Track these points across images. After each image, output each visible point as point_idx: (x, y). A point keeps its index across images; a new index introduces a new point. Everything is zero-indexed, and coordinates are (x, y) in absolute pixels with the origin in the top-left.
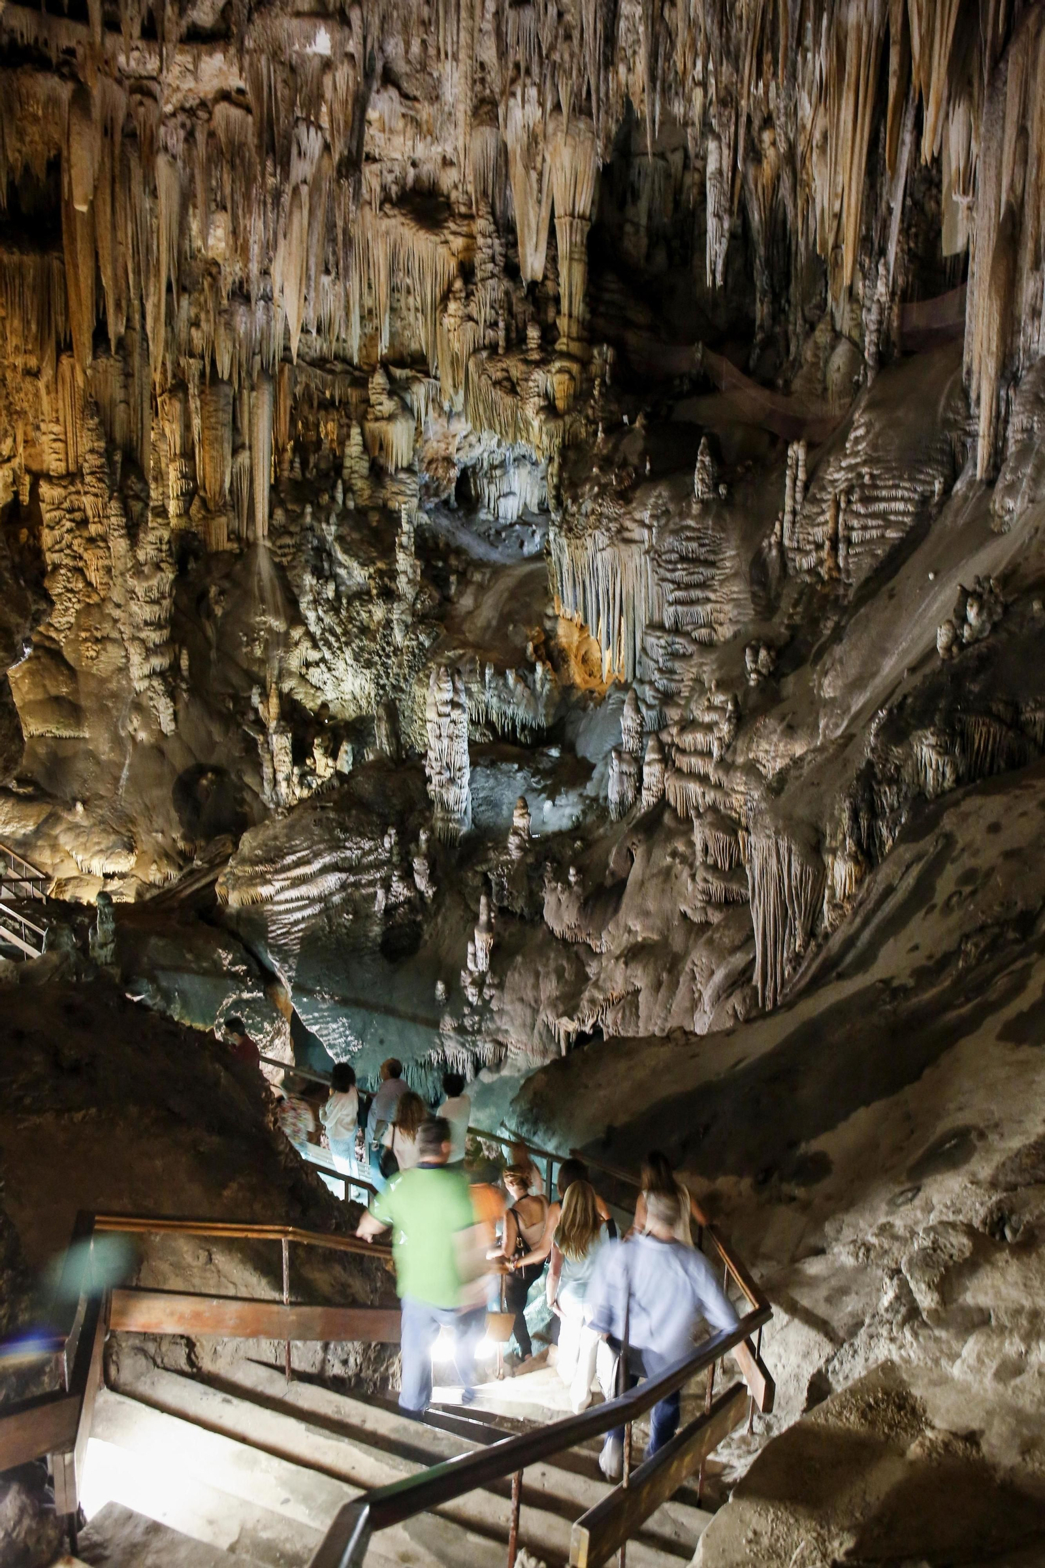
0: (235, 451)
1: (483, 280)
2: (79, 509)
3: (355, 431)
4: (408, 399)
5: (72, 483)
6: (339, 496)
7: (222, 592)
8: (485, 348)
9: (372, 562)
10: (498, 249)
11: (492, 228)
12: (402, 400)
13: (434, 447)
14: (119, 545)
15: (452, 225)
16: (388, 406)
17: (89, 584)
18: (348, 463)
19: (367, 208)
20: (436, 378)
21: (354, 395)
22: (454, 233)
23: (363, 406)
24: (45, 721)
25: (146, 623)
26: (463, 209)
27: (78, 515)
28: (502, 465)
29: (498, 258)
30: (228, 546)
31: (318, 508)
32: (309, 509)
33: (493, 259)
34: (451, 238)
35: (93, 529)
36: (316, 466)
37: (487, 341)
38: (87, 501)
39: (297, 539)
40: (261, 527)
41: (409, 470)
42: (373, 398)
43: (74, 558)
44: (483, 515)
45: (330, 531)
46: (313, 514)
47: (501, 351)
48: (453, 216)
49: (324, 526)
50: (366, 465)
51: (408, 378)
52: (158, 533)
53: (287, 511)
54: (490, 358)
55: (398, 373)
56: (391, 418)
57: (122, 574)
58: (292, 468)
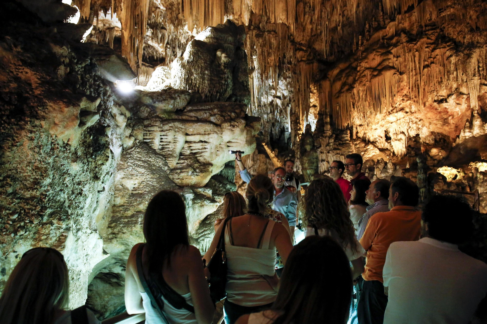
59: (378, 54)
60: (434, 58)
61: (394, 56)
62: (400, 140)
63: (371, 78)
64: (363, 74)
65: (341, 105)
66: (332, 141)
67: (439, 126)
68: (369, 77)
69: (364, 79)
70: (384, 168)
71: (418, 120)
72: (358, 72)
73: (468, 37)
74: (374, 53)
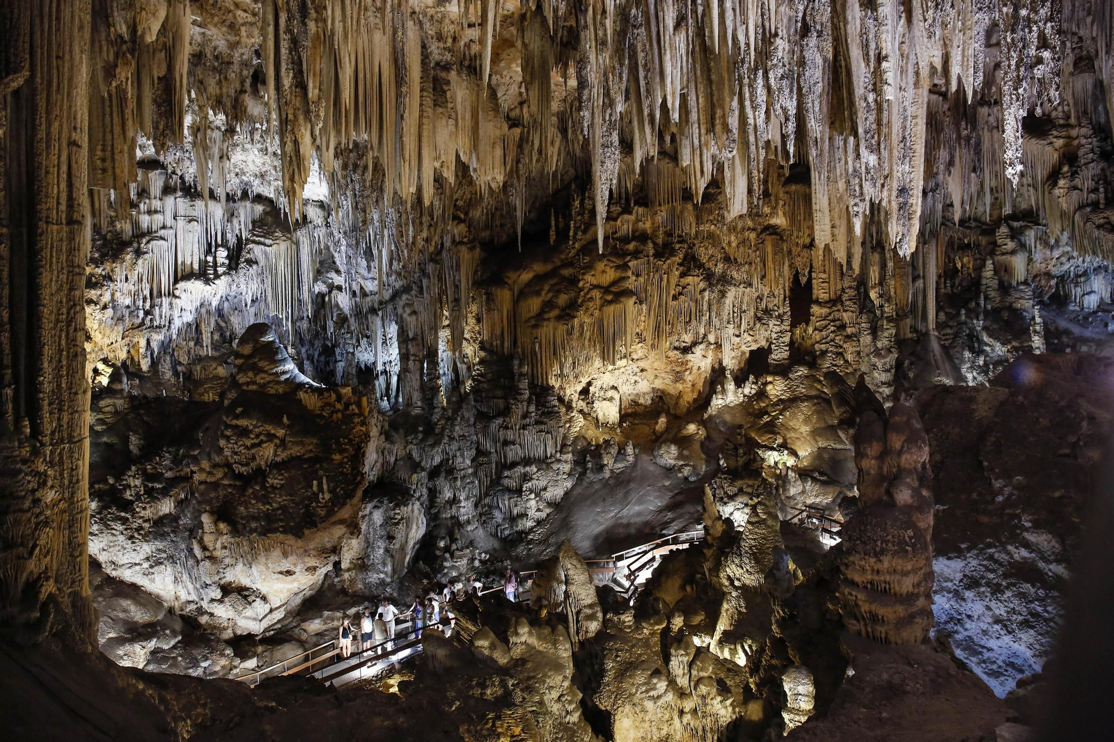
0: (915, 279)
1: (1085, 164)
2: (838, 320)
3: (989, 263)
4: (1023, 239)
5: (834, 305)
6: (982, 302)
7: (911, 364)
8: (1088, 205)
9: (1009, 342)
10: (1096, 144)
11: (1091, 132)
12: (1019, 240)
13: (1039, 266)
14: (866, 339)
15: (1055, 133)
16: (1011, 245)
17: (847, 361)
18: (984, 281)
19: (995, 130)
20: (1045, 225)
21: (983, 240)
22: (1056, 137)
23: (991, 246)
24: (827, 439)
25: (883, 383)
26: (1061, 122)
27: (838, 323)
28: (1085, 274)
29: (1096, 150)
30: (910, 335)
31: (969, 312)
32: (963, 312)
33: (1092, 151)
34: (1055, 140)
35: (849, 331)
36: (960, 285)
37: (1089, 201)
38: (846, 317)
39: (955, 330)
40: (931, 324)
41: (1025, 283)
42: (999, 242)
43: (837, 347)
44: (1072, 307)
45: (979, 324)
46: (966, 315)
47: (1101, 206)
48: (1055, 127)
49: (975, 321)
50: (997, 282)
51: (1021, 227)
52: (890, 331)
53: (946, 313)
54: (1093, 211)
55: (1016, 224)
56: (1013, 252)
57: (868, 355)
58: (945, 287)
59: (612, 265)
60: (684, 288)
61: (633, 273)
62: (611, 399)
63: (602, 306)
64: (589, 296)
65: (544, 342)
66: (532, 408)
67: (667, 381)
68: (598, 302)
69: (591, 304)
70: (619, 453)
71: (638, 370)
72: (582, 289)
73: (720, 265)
74: (605, 262)
